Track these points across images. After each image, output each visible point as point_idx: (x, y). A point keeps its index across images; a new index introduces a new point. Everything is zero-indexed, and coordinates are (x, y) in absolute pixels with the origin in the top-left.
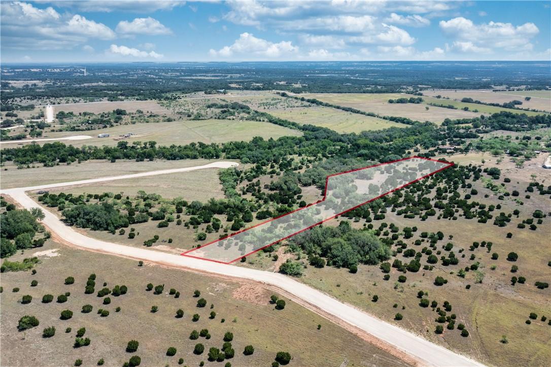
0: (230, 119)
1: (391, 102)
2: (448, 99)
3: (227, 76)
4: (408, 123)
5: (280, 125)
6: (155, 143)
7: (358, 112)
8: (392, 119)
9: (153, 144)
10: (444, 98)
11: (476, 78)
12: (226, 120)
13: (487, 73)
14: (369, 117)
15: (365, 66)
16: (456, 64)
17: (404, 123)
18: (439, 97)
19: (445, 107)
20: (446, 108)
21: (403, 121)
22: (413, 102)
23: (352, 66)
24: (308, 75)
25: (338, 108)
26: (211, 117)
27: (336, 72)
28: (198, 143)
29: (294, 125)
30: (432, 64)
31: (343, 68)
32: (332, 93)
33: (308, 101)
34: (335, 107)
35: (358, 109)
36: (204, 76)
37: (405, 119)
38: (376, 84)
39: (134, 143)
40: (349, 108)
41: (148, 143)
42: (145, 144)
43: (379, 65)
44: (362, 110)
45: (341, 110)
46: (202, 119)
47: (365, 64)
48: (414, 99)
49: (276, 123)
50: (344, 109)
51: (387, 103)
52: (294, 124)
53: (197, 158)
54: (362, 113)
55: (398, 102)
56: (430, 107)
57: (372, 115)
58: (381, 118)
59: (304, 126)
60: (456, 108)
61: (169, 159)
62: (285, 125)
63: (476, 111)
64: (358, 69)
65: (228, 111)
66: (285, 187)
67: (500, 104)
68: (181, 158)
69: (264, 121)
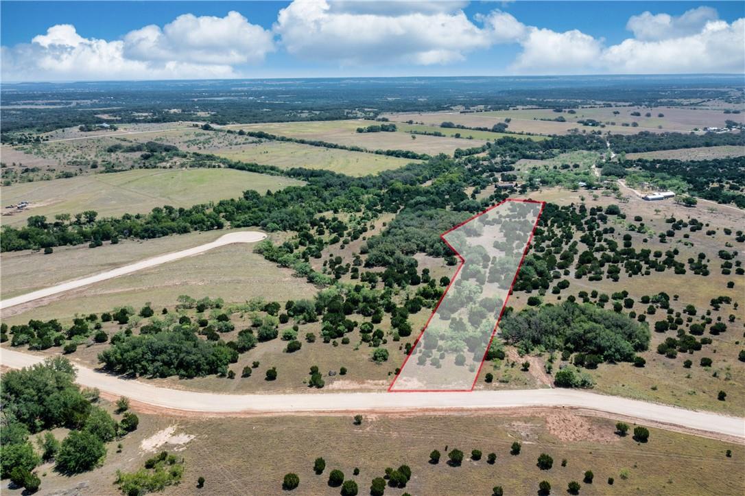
0: (164, 168)
1: (360, 131)
2: (423, 124)
3: (70, 103)
4: (414, 157)
5: (250, 170)
6: (95, 214)
7: (336, 147)
8: (389, 153)
9: (91, 217)
10: (417, 123)
11: (412, 98)
12: (159, 169)
13: (422, 90)
14: (354, 152)
15: (261, 85)
16: (372, 81)
17: (408, 157)
18: (411, 122)
19: (430, 134)
20: (431, 136)
21: (406, 155)
22: (387, 130)
23: (244, 86)
24: (196, 100)
25: (303, 142)
26: (133, 167)
27: (233, 94)
28: (165, 207)
29: (272, 170)
30: (345, 81)
31: (233, 89)
32: (268, 122)
33: (251, 135)
34: (296, 141)
35: (335, 143)
36: (32, 104)
37: (408, 152)
38: (311, 110)
39: (58, 218)
40: (320, 142)
41: (83, 216)
42: (79, 217)
43: (278, 83)
44: (340, 144)
45: (308, 145)
46: (120, 171)
47: (259, 82)
48: (386, 126)
49: (242, 168)
50: (312, 144)
51: (355, 133)
52: (272, 168)
53: (189, 232)
54: (342, 148)
55: (369, 131)
56: (416, 136)
57: (358, 150)
58: (372, 152)
59: (292, 169)
60: (444, 136)
61: (143, 238)
62: (260, 171)
63: (471, 138)
64: (253, 89)
65: (152, 154)
66: (391, 260)
67: (489, 128)
68: (165, 234)
69: (219, 167)
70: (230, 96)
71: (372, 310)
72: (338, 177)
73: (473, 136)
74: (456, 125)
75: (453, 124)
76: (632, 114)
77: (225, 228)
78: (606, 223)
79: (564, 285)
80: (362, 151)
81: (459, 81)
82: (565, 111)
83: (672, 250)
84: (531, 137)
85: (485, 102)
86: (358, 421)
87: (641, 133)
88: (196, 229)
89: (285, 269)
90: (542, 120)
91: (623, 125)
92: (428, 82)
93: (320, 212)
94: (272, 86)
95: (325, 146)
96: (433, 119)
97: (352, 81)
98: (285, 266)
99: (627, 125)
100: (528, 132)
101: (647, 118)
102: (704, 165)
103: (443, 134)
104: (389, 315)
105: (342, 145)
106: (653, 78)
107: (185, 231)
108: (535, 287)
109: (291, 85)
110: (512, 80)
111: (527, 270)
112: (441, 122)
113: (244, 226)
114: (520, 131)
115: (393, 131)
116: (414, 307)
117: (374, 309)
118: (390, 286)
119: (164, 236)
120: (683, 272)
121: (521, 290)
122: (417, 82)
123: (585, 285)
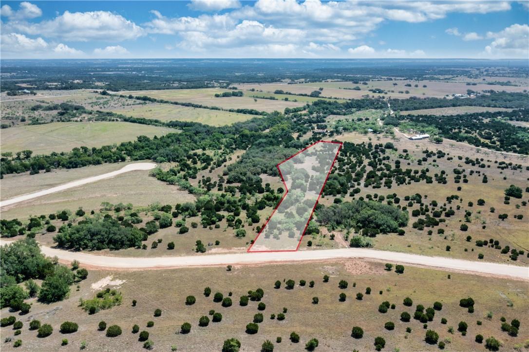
1: (217, 96)
2: (261, 91)
4: (257, 113)
5: (140, 123)
6: (31, 152)
7: (200, 107)
8: (239, 111)
9: (28, 154)
10: (257, 91)
11: (252, 73)
13: (260, 68)
14: (213, 110)
15: (140, 63)
16: (223, 61)
17: (252, 114)
18: (253, 90)
19: (267, 98)
20: (268, 100)
21: (251, 112)
22: (237, 96)
23: (128, 63)
24: (92, 73)
25: (176, 103)
28: (82, 147)
29: (156, 123)
30: (203, 61)
31: (120, 66)
32: (150, 89)
33: (138, 98)
34: (172, 103)
35: (200, 104)
37: (252, 110)
38: (180, 81)
39: (4, 155)
40: (189, 104)
41: (22, 154)
43: (154, 62)
44: (203, 105)
45: (180, 106)
47: (139, 61)
48: (236, 93)
49: (134, 121)
50: (183, 105)
51: (214, 98)
52: (156, 121)
53: (101, 164)
54: (205, 108)
55: (223, 96)
56: (257, 99)
57: (216, 109)
58: (227, 111)
59: (171, 122)
60: (277, 100)
61: (69, 168)
62: (147, 123)
63: (296, 101)
64: (135, 66)
65: (66, 112)
66: (244, 178)
67: (308, 94)
68: (84, 165)
69: (117, 120)
70: (118, 71)
71: (233, 208)
72: (204, 126)
73: (297, 100)
74: (285, 92)
75: (283, 92)
76: (406, 85)
77: (126, 161)
78: (384, 154)
79: (357, 191)
80: (219, 110)
81: (287, 62)
82: (360, 83)
83: (425, 169)
84: (337, 101)
85: (305, 77)
86: (229, 269)
87: (411, 98)
88: (106, 162)
89: (172, 186)
90: (344, 89)
91: (400, 92)
92: (264, 62)
93: (193, 150)
94: (149, 64)
95: (193, 106)
96: (269, 88)
97: (209, 61)
98: (172, 184)
99: (402, 92)
100: (335, 97)
101: (415, 88)
102: (451, 118)
103: (276, 98)
104: (245, 211)
105: (205, 105)
106: (421, 61)
107: (98, 163)
108: (339, 192)
109: (165, 64)
110: (324, 61)
111: (333, 182)
112: (274, 90)
113: (140, 159)
114: (330, 97)
115: (241, 96)
116: (261, 206)
117: (235, 207)
118: (245, 194)
119: (83, 166)
120: (431, 182)
121: (330, 194)
122: (256, 62)
123: (370, 191)
